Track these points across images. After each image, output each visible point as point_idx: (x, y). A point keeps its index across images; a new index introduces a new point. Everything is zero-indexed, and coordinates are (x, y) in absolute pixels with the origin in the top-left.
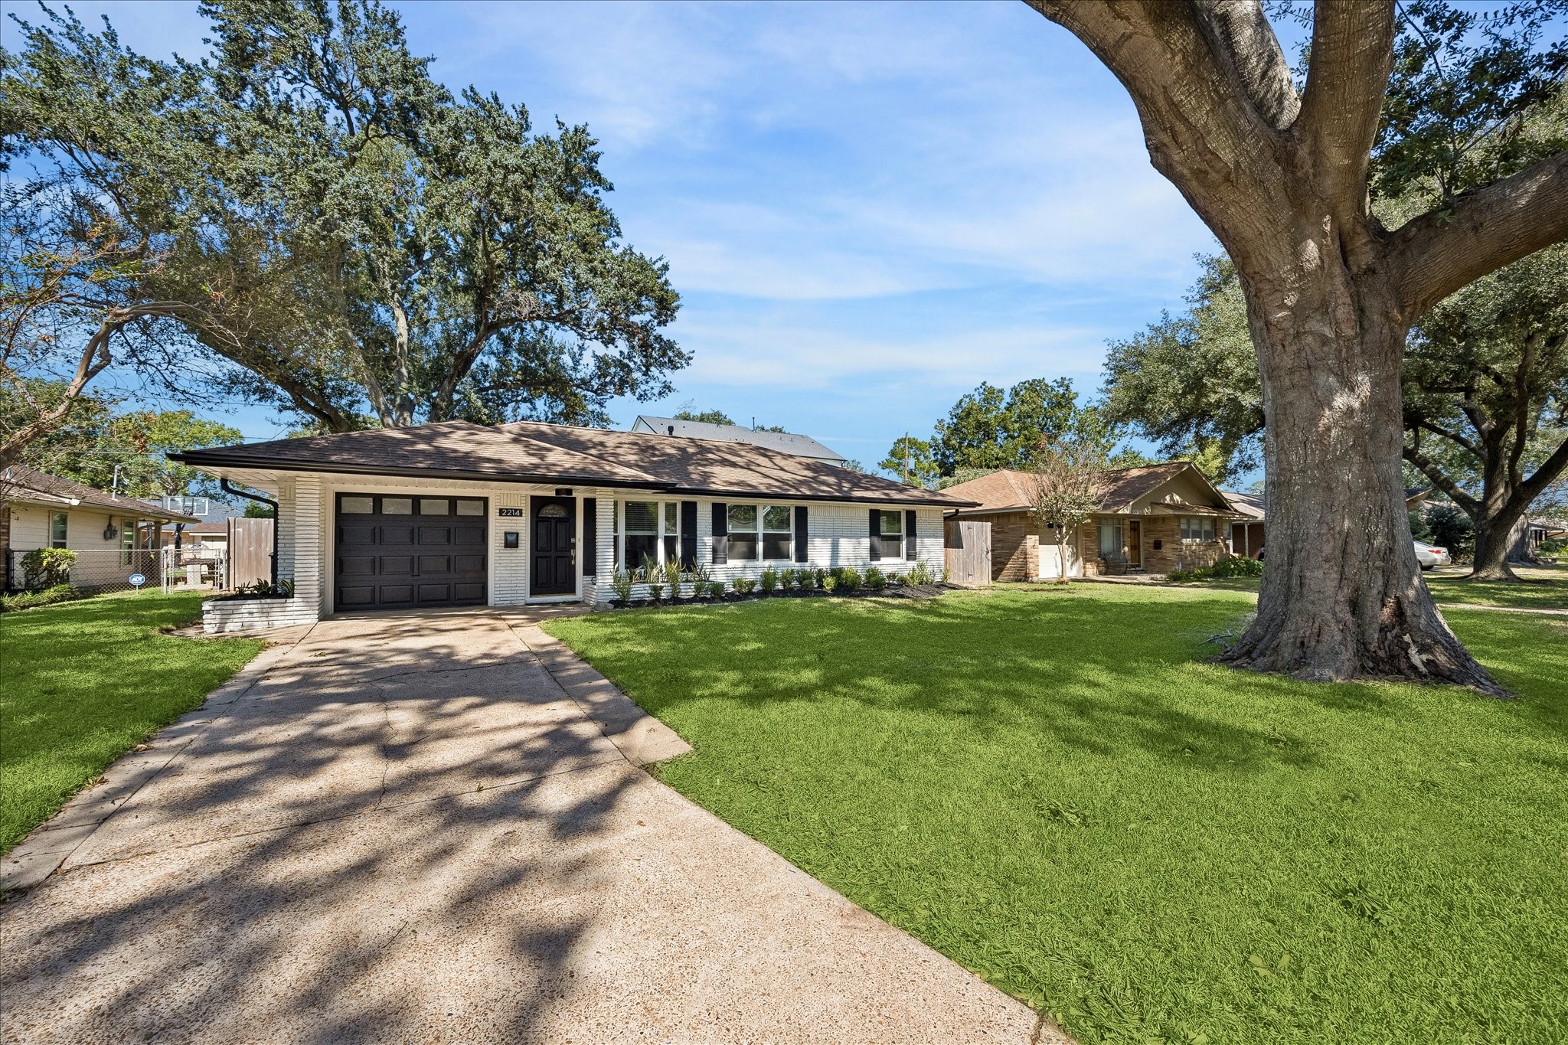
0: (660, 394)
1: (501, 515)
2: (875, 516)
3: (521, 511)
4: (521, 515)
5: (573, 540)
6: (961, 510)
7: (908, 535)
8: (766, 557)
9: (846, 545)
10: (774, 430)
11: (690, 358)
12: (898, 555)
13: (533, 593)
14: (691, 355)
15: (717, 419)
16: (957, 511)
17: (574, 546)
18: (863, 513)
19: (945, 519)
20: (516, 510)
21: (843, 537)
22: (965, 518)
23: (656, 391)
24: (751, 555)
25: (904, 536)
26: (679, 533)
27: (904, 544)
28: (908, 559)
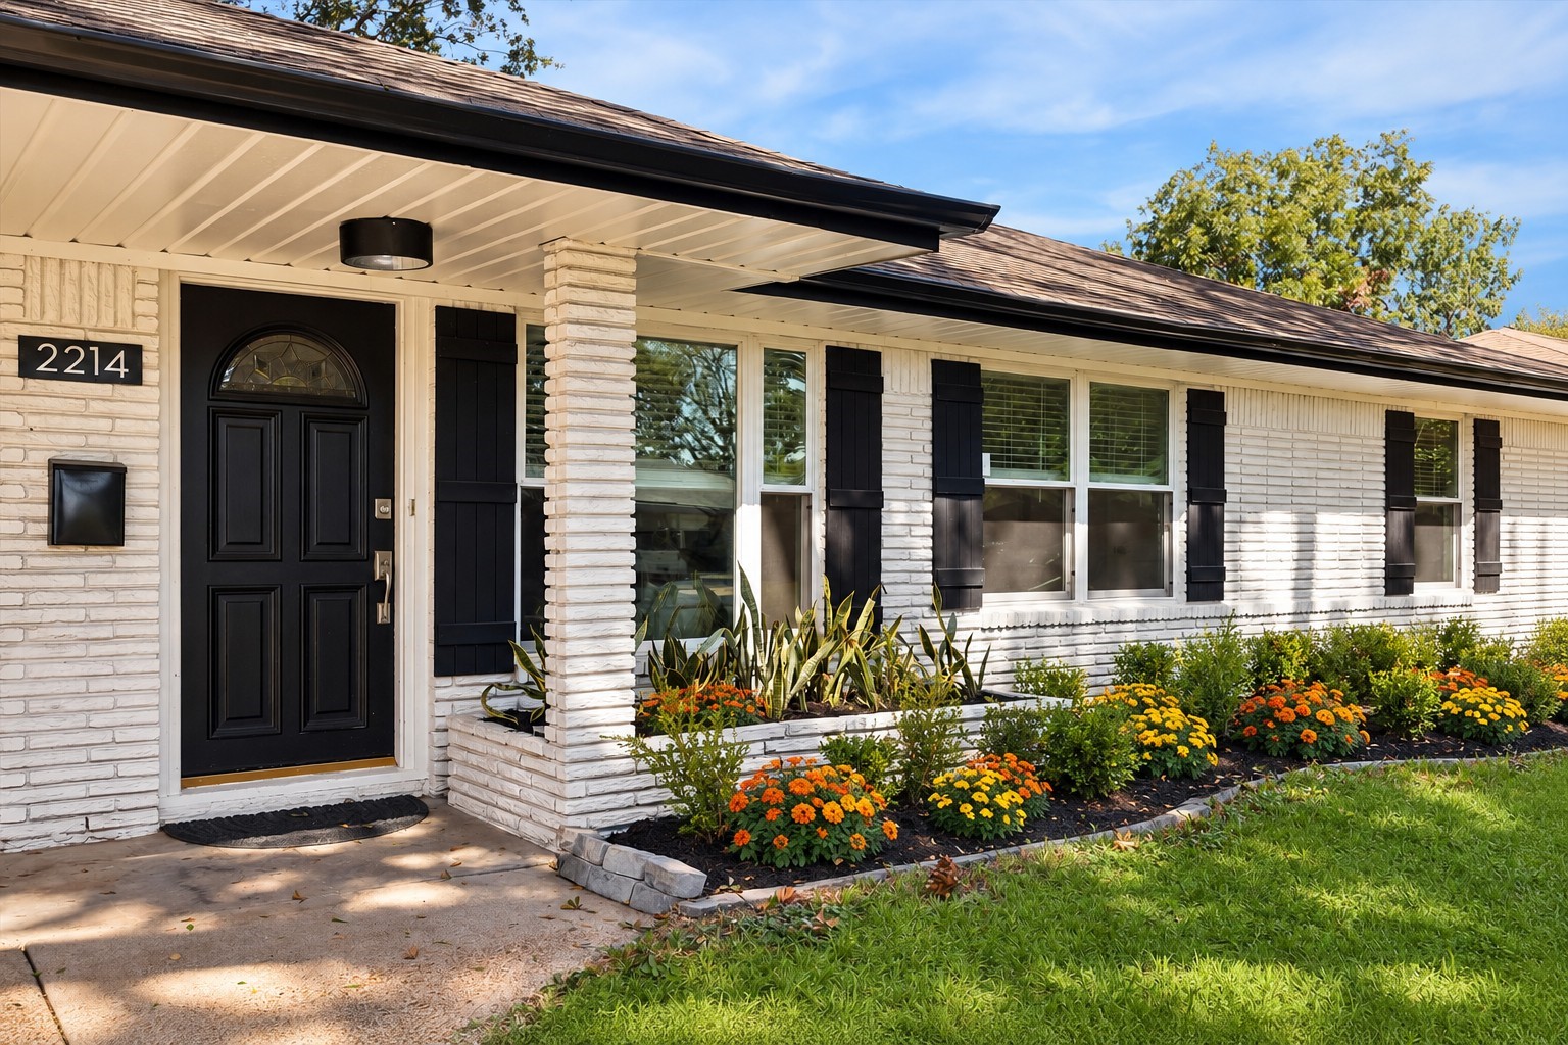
1: (27, 369)
3: (134, 353)
4: (135, 377)
5: (381, 509)
7: (1479, 507)
17: (385, 535)
18: (1370, 423)
20: (108, 350)
25: (1468, 508)
26: (815, 482)
28: (1477, 589)
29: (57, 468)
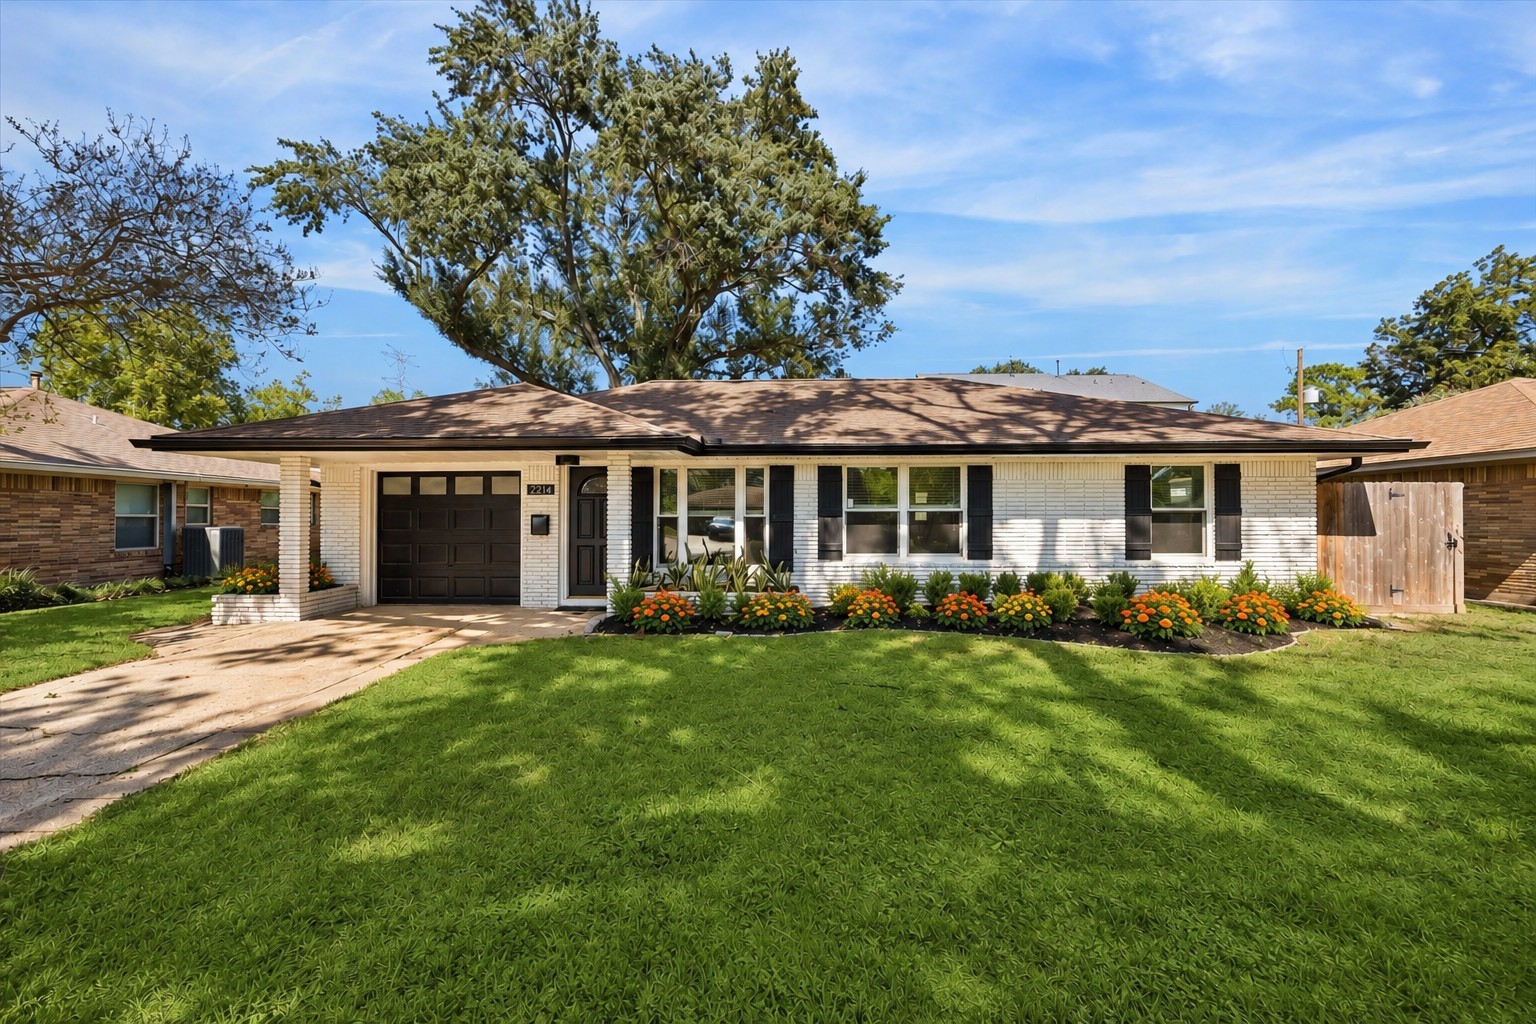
0: (880, 337)
1: (532, 493)
2: (1136, 478)
3: (553, 486)
4: (553, 493)
6: (1366, 460)
7: (1220, 513)
8: (912, 550)
9: (1072, 529)
10: (1091, 373)
11: (901, 285)
12: (1197, 547)
13: (572, 593)
14: (900, 281)
15: (1014, 368)
16: (1357, 462)
18: (1111, 472)
19: (1320, 479)
20: (547, 486)
21: (1066, 516)
22: (1380, 475)
23: (875, 336)
24: (890, 545)
25: (1211, 514)
26: (766, 514)
27: (1209, 530)
28: (1220, 558)
29: (533, 516)
